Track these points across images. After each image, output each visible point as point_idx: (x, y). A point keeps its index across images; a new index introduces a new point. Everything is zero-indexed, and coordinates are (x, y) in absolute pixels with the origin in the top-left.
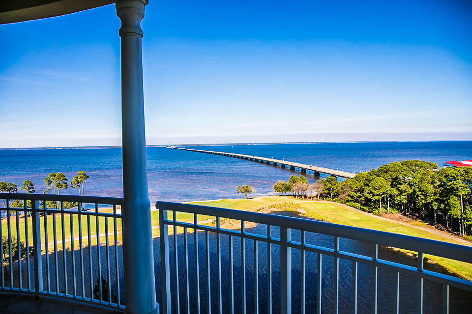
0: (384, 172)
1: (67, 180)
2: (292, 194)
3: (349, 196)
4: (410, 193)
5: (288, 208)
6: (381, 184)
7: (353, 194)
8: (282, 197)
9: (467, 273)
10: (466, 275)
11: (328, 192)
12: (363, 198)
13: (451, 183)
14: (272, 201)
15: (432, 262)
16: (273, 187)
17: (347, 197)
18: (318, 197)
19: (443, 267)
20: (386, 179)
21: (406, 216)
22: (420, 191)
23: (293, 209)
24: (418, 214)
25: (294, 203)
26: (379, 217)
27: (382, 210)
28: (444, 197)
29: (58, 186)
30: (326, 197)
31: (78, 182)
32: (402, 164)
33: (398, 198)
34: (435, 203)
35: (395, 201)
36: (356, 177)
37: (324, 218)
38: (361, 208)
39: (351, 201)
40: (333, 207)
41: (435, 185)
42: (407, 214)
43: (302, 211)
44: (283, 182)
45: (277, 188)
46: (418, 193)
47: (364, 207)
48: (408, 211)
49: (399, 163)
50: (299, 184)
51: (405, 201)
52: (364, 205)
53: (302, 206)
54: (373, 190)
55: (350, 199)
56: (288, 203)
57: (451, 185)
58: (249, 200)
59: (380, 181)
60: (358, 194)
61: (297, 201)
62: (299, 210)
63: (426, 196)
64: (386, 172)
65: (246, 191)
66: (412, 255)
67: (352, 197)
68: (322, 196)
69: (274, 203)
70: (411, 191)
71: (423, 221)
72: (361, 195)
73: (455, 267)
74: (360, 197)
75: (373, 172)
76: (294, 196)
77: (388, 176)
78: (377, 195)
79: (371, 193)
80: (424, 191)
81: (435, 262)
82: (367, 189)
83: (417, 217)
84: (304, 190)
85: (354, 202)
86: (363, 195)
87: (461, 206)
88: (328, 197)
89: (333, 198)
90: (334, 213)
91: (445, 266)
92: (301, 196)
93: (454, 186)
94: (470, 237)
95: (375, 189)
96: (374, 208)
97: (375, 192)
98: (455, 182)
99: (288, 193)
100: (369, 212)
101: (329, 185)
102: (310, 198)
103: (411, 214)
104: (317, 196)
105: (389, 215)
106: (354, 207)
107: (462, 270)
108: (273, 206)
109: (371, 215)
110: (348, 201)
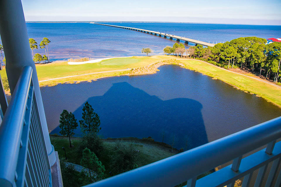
0: (234, 43)
1: (37, 43)
2: (174, 54)
3: (210, 57)
4: (248, 57)
5: (173, 62)
6: (232, 51)
7: (213, 56)
8: (169, 56)
9: (278, 102)
10: (276, 103)
11: (197, 54)
12: (218, 59)
13: (276, 52)
14: (163, 58)
15: (258, 96)
16: (164, 50)
17: (209, 58)
18: (191, 57)
19: (264, 99)
20: (235, 48)
21: (243, 70)
22: (255, 56)
23: (176, 64)
24: (250, 69)
25: (176, 60)
26: (227, 70)
27: (229, 66)
28: (269, 60)
29: (32, 47)
30: (196, 57)
31: (44, 45)
32: (245, 39)
33: (240, 60)
34: (263, 63)
35: (238, 61)
36: (216, 46)
37: (195, 70)
38: (216, 64)
39: (211, 60)
40: (200, 63)
41: (266, 52)
42: (243, 69)
43: (182, 65)
44: (169, 47)
45: (166, 51)
46: (254, 57)
47: (219, 64)
48: (244, 67)
49: (244, 38)
50: (179, 49)
51: (244, 62)
52: (218, 63)
53: (181, 62)
54: (226, 54)
55: (210, 59)
56: (173, 59)
57: (276, 53)
58: (149, 57)
59: (231, 48)
60: (216, 56)
61: (178, 59)
62: (180, 64)
63: (259, 59)
64: (235, 44)
65: (147, 51)
66: (247, 92)
67: (212, 58)
68: (193, 56)
69: (165, 60)
70: (248, 56)
71: (252, 73)
72: (218, 57)
73: (271, 99)
74: (217, 58)
75: (227, 43)
76: (176, 55)
77: (236, 46)
78: (229, 57)
79: (225, 56)
80: (257, 56)
81: (260, 96)
82: (222, 53)
83: (249, 71)
84: (182, 52)
85: (213, 61)
86: (219, 57)
87: (278, 65)
88: (197, 57)
89: (199, 58)
90: (201, 67)
91: (266, 99)
92: (180, 56)
93: (278, 54)
94: (279, 83)
95: (228, 54)
96: (224, 64)
97: (228, 56)
98: (279, 51)
99: (172, 54)
100: (221, 67)
101: (198, 50)
102: (186, 57)
103: (245, 69)
104: (189, 56)
105: (233, 69)
106: (213, 64)
107: (275, 101)
108: (164, 61)
109: (222, 69)
110: (209, 60)
